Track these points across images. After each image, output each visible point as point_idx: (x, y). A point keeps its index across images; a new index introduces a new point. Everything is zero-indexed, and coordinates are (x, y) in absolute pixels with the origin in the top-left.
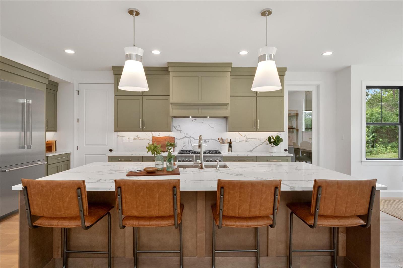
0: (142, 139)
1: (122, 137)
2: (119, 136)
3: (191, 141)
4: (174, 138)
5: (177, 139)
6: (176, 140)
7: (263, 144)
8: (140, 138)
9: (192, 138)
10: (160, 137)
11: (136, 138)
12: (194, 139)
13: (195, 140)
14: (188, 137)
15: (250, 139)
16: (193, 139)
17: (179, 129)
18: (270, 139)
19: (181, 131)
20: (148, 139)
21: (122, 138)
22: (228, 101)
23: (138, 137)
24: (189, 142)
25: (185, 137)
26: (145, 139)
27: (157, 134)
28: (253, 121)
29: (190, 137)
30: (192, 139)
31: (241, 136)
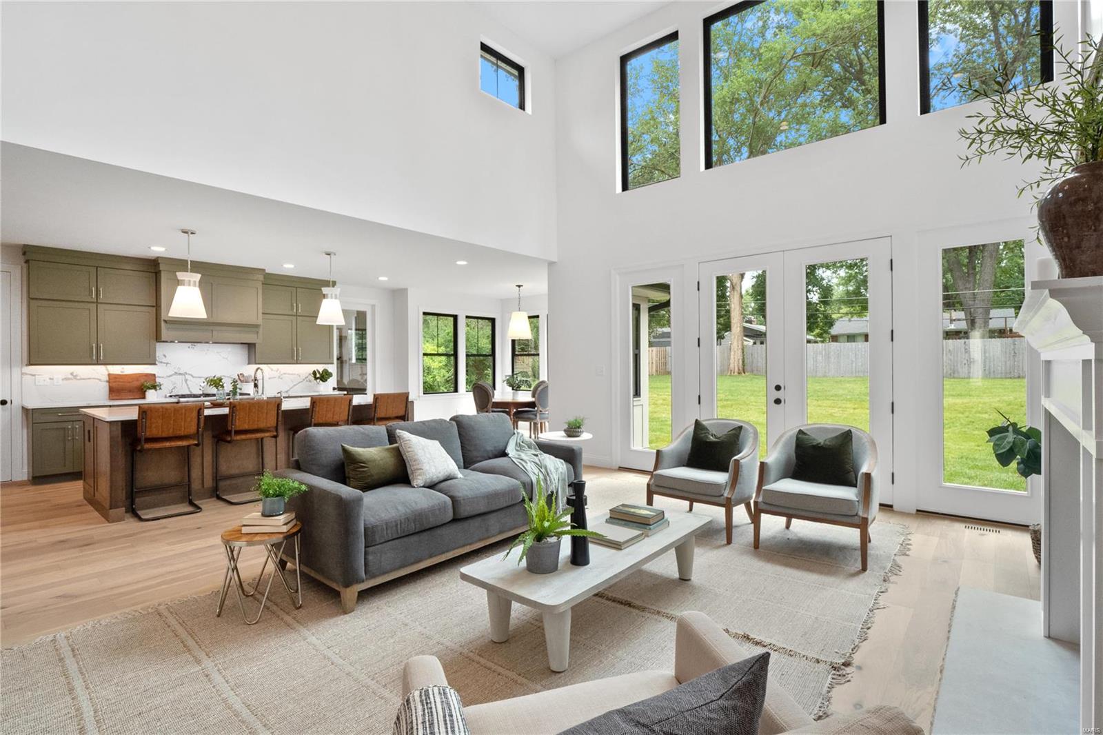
0: (83, 379)
1: (34, 375)
2: (26, 374)
3: (186, 380)
4: (154, 375)
5: (159, 377)
6: (157, 380)
7: (305, 382)
8: (78, 378)
9: (189, 374)
10: (126, 375)
11: (70, 376)
12: (192, 376)
13: (195, 379)
14: (180, 374)
15: (284, 375)
16: (190, 376)
17: (163, 361)
18: (314, 373)
19: (167, 363)
20: (98, 379)
21: (34, 377)
22: (260, 321)
23: (74, 374)
24: (184, 382)
25: (176, 373)
26: (89, 379)
27: (116, 370)
28: (293, 349)
29: (186, 373)
30: (187, 376)
31: (272, 370)
